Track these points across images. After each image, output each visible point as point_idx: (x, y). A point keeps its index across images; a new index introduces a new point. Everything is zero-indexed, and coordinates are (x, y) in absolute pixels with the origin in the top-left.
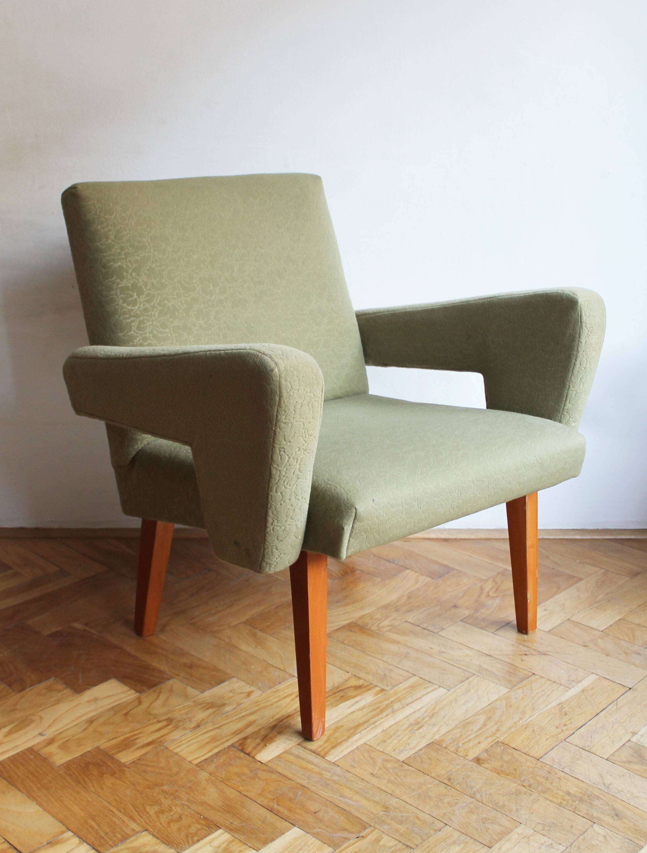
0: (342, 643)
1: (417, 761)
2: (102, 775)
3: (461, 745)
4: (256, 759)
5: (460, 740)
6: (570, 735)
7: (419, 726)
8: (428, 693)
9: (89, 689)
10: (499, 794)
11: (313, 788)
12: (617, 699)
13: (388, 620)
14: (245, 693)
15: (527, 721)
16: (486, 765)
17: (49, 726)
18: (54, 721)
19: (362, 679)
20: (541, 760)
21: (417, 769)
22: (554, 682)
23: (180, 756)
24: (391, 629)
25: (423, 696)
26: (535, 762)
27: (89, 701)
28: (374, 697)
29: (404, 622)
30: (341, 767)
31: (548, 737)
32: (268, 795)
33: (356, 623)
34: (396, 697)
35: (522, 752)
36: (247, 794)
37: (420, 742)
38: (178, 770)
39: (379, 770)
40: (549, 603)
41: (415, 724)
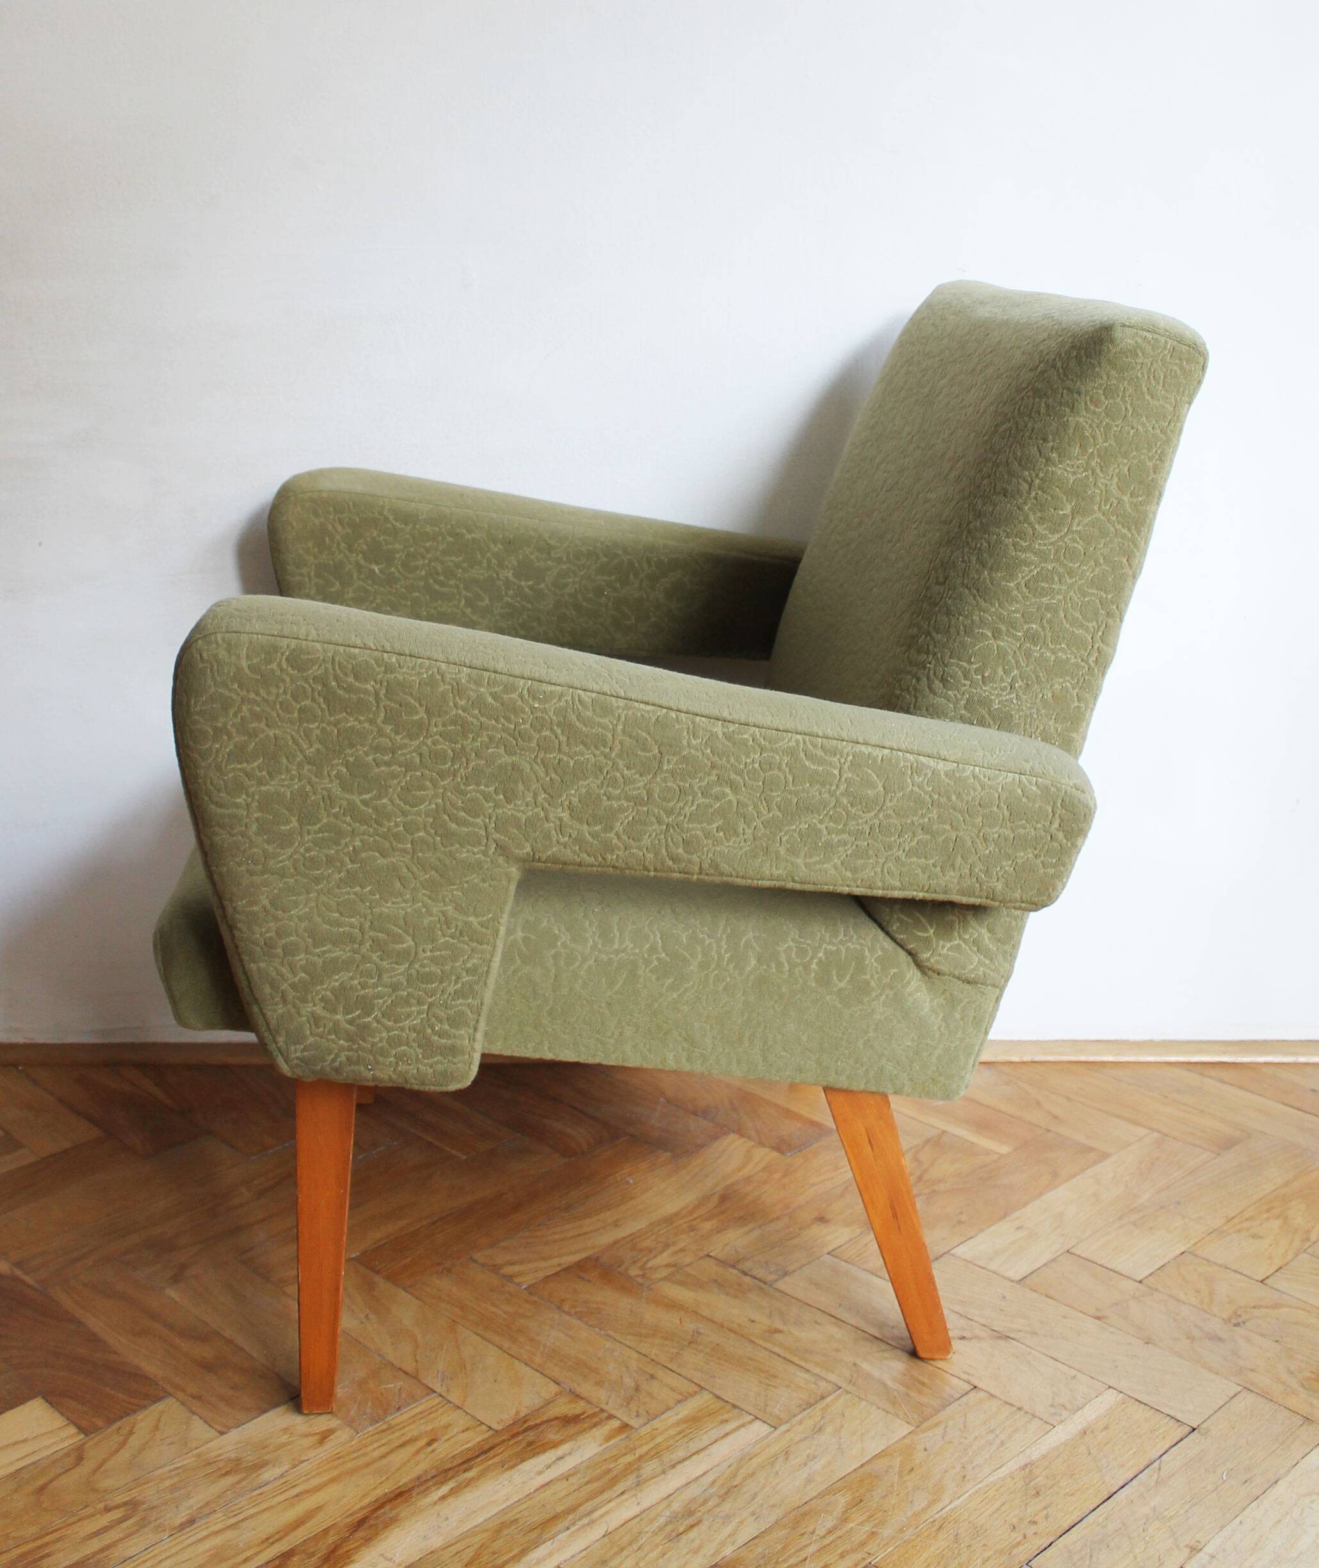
0: (559, 1308)
5: (780, 1560)
6: (1043, 1547)
7: (691, 1521)
8: (727, 1435)
12: (1160, 1457)
13: (670, 1251)
14: (319, 1435)
15: (944, 1511)
19: (583, 1398)
22: (1020, 1409)
24: (672, 1274)
25: (712, 1444)
28: (601, 1445)
29: (701, 1258)
31: (989, 1554)
33: (597, 1259)
34: (651, 1445)
40: (1030, 1213)
41: (682, 1517)
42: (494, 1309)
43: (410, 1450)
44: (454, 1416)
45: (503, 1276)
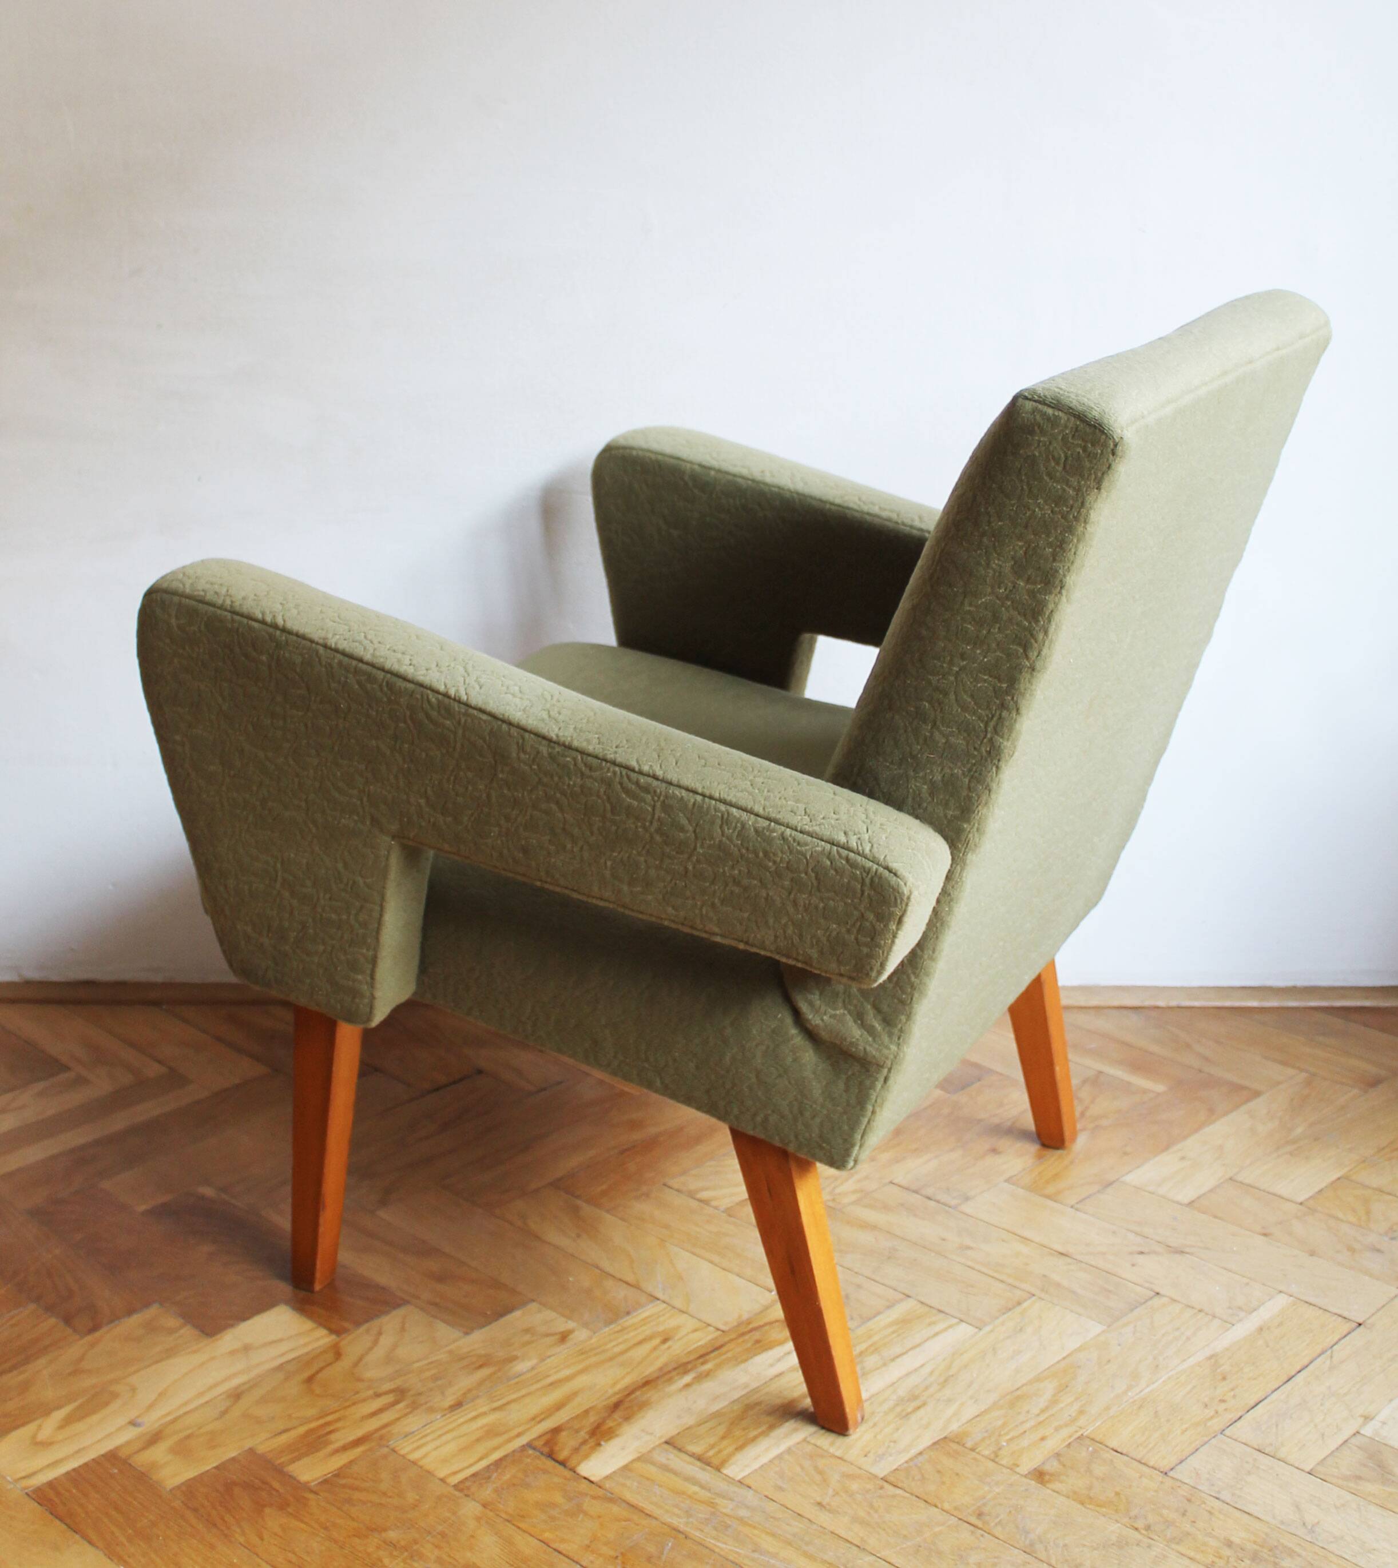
1: (913, 1479)
2: (259, 1507)
3: (1005, 1444)
4: (578, 1474)
5: (1003, 1433)
6: (1234, 1420)
7: (917, 1403)
8: (936, 1334)
9: (232, 1326)
10: (1084, 1546)
11: (697, 1534)
12: (1332, 1347)
13: (854, 1179)
14: (556, 1334)
15: (1142, 1393)
16: (1057, 1486)
18: (160, 1395)
20: (1171, 1474)
21: (912, 1494)
22: (1200, 1311)
23: (421, 1467)
24: (859, 1200)
25: (925, 1341)
26: (1160, 1477)
27: (233, 1353)
29: (886, 1184)
30: (756, 1491)
31: (1187, 1426)
32: (605, 1550)
34: (870, 1342)
35: (1132, 1458)
36: (562, 1547)
37: (919, 1437)
38: (417, 1497)
39: (834, 1496)
40: (1192, 1145)
41: (909, 1400)
42: (697, 1229)
43: (647, 1347)
44: (682, 1319)
45: (700, 1201)
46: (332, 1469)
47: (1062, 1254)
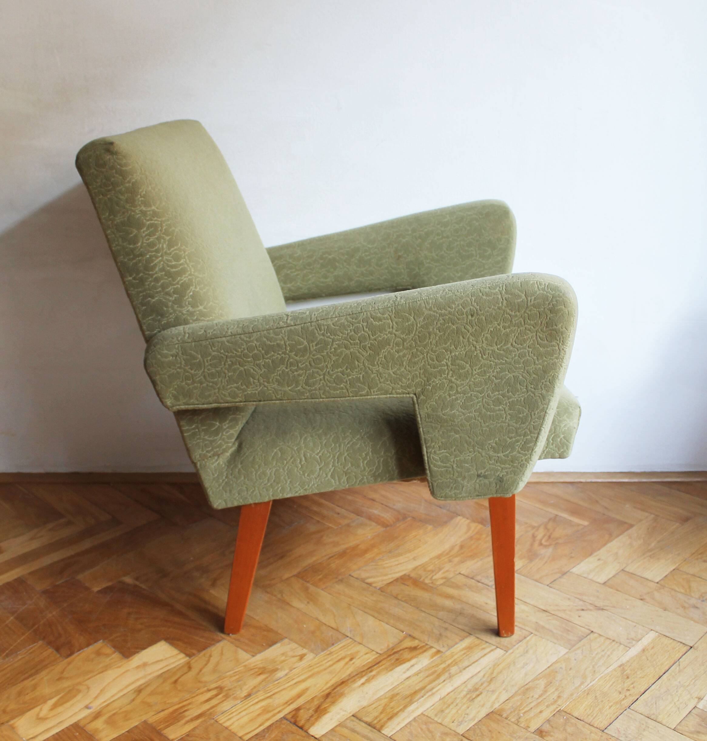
0: (396, 598)
1: (477, 735)
3: (522, 715)
4: (309, 734)
5: (521, 709)
6: (634, 701)
7: (477, 693)
8: (485, 655)
9: (138, 652)
12: (679, 660)
13: (442, 571)
14: (297, 656)
15: (588, 686)
17: (96, 698)
18: (101, 691)
19: (417, 639)
20: (606, 731)
22: (614, 641)
23: (230, 730)
24: (444, 582)
25: (480, 659)
26: (600, 733)
27: (138, 667)
28: (430, 660)
29: (457, 574)
31: (612, 704)
33: (409, 576)
34: (453, 659)
35: (585, 723)
37: (479, 712)
40: (602, 552)
41: (473, 691)
42: (366, 599)
43: (342, 663)
44: (359, 647)
45: (367, 584)
46: (186, 732)
47: (544, 611)
